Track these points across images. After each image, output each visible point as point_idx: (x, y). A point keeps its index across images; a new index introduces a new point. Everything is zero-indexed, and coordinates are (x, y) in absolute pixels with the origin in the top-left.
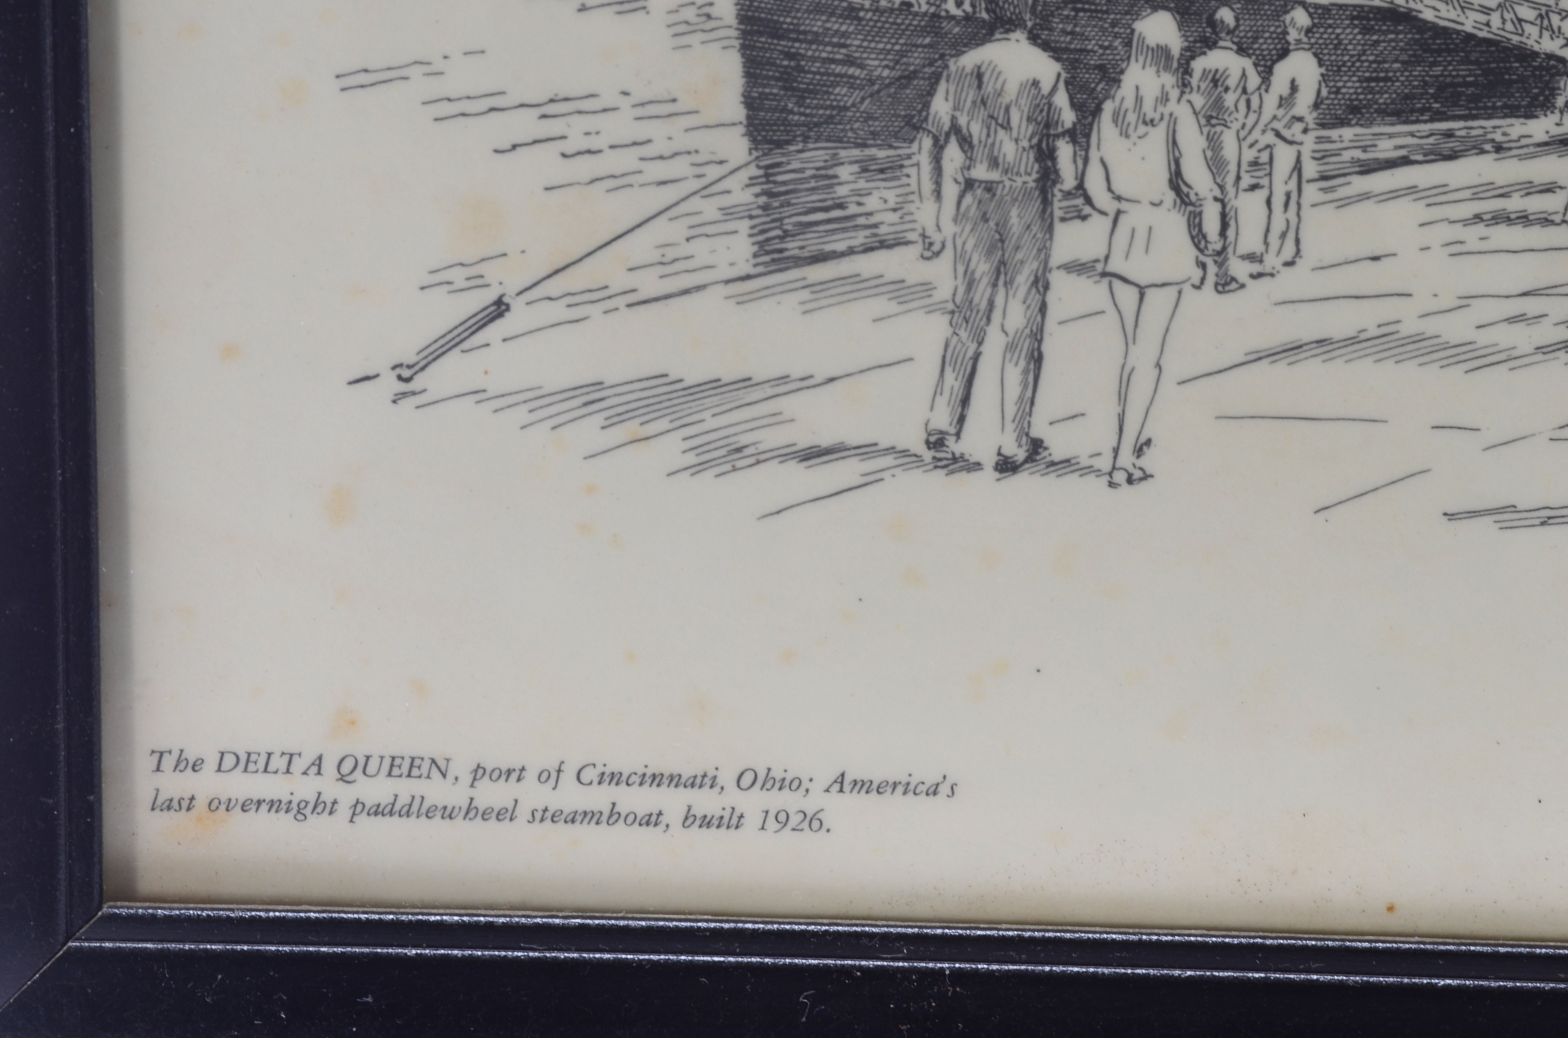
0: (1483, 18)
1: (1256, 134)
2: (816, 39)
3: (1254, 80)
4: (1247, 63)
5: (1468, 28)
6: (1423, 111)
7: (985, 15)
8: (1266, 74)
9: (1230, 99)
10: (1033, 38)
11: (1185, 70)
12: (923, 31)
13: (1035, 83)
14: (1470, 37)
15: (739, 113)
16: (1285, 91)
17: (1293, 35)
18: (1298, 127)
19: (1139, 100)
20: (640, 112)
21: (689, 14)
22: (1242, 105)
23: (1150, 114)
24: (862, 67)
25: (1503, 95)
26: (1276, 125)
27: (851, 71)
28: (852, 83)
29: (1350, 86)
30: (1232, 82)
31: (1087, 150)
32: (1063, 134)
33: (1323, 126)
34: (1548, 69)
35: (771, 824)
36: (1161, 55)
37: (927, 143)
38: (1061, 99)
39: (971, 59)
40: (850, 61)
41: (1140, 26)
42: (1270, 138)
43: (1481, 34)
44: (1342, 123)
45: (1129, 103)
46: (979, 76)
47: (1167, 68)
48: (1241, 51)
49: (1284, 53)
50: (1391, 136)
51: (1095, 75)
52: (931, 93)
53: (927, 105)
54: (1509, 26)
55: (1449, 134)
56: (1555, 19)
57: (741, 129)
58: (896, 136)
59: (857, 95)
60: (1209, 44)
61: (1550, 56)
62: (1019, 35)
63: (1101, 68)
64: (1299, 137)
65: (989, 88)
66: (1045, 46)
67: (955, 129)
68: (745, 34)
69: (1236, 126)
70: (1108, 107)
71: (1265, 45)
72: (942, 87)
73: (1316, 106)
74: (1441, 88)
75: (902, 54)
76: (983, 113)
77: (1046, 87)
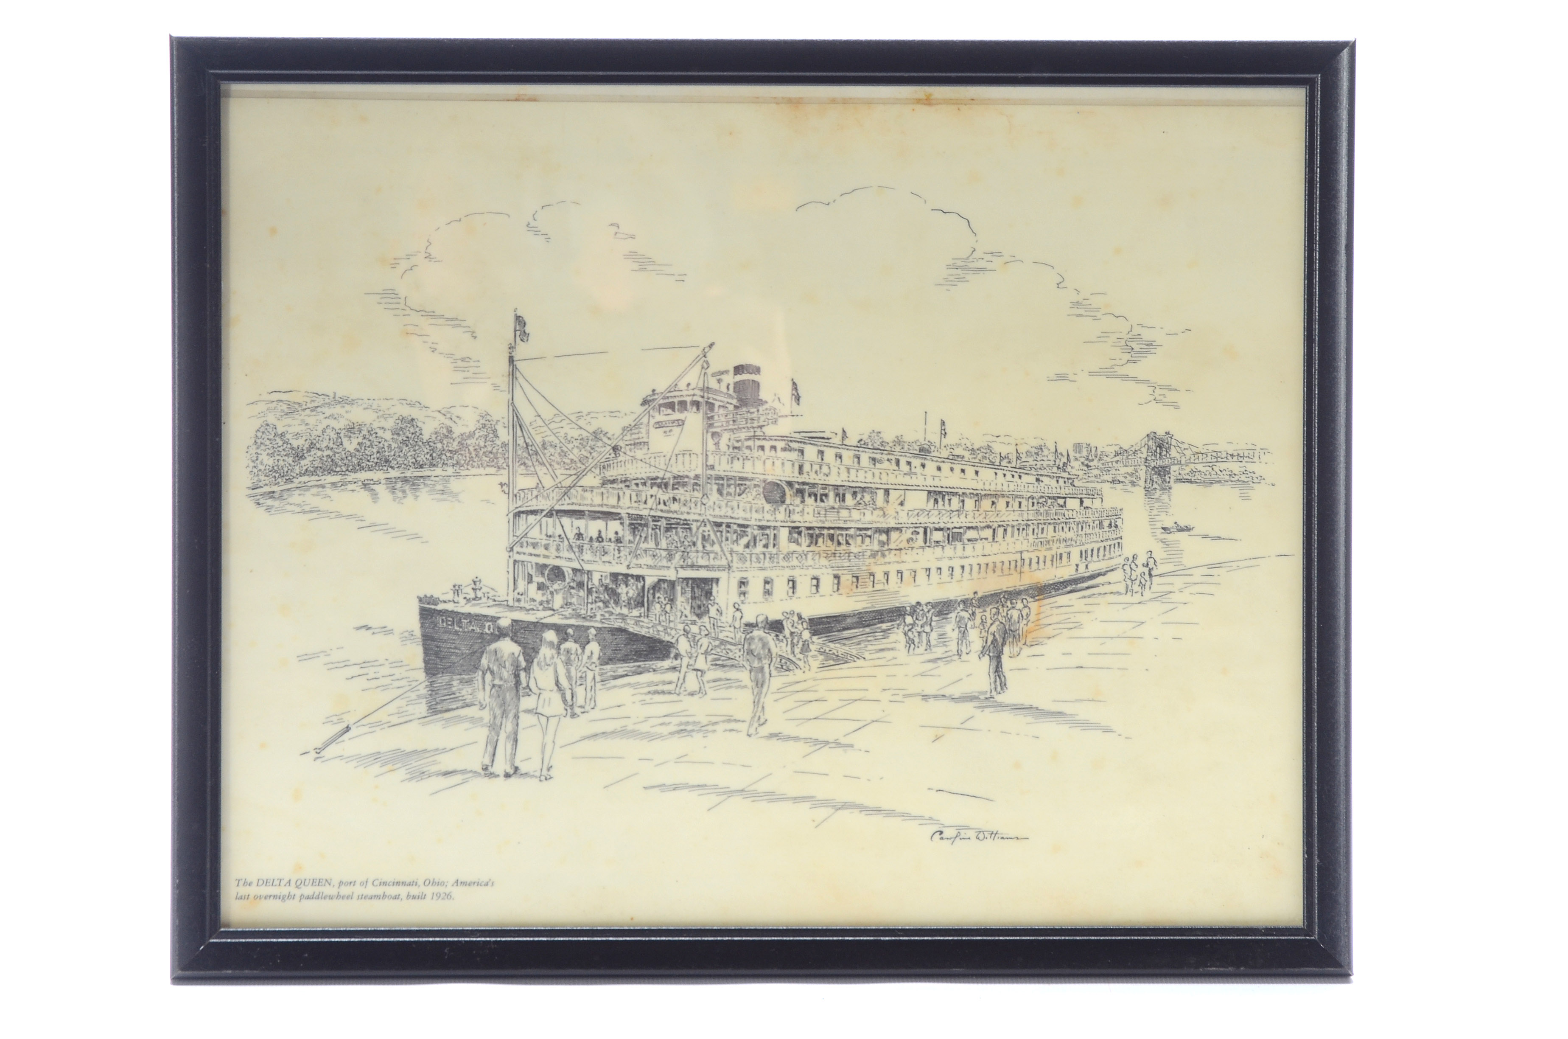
0: (647, 630)
1: (581, 668)
2: (446, 641)
3: (580, 651)
4: (577, 646)
5: (643, 633)
6: (631, 659)
7: (497, 633)
8: (583, 648)
9: (573, 657)
10: (512, 639)
11: (559, 648)
12: (478, 638)
13: (513, 654)
14: (644, 636)
15: (422, 665)
16: (590, 654)
17: (591, 637)
18: (594, 665)
19: (545, 658)
20: (391, 665)
21: (406, 634)
22: (577, 659)
23: (549, 663)
24: (460, 650)
25: (655, 654)
26: (587, 665)
27: (456, 651)
28: (456, 655)
29: (609, 652)
30: (573, 652)
31: (529, 674)
32: (523, 669)
33: (601, 665)
34: (667, 645)
35: (435, 897)
36: (551, 644)
37: (480, 673)
38: (521, 658)
39: (493, 646)
40: (456, 648)
41: (544, 635)
42: (585, 669)
43: (647, 635)
44: (607, 664)
45: (542, 659)
46: (496, 652)
47: (553, 648)
48: (575, 642)
49: (588, 642)
50: (622, 667)
51: (532, 650)
52: (481, 657)
53: (480, 661)
54: (655, 633)
55: (639, 666)
56: (669, 630)
57: (423, 670)
58: (470, 671)
59: (458, 658)
60: (566, 640)
61: (668, 642)
62: (508, 639)
63: (533, 648)
64: (594, 669)
65: (499, 655)
66: (516, 642)
67: (489, 668)
68: (424, 640)
69: (575, 665)
70: (536, 660)
71: (582, 640)
72: (484, 655)
73: (599, 659)
74: (636, 652)
75: (472, 646)
76: (497, 663)
77: (516, 655)
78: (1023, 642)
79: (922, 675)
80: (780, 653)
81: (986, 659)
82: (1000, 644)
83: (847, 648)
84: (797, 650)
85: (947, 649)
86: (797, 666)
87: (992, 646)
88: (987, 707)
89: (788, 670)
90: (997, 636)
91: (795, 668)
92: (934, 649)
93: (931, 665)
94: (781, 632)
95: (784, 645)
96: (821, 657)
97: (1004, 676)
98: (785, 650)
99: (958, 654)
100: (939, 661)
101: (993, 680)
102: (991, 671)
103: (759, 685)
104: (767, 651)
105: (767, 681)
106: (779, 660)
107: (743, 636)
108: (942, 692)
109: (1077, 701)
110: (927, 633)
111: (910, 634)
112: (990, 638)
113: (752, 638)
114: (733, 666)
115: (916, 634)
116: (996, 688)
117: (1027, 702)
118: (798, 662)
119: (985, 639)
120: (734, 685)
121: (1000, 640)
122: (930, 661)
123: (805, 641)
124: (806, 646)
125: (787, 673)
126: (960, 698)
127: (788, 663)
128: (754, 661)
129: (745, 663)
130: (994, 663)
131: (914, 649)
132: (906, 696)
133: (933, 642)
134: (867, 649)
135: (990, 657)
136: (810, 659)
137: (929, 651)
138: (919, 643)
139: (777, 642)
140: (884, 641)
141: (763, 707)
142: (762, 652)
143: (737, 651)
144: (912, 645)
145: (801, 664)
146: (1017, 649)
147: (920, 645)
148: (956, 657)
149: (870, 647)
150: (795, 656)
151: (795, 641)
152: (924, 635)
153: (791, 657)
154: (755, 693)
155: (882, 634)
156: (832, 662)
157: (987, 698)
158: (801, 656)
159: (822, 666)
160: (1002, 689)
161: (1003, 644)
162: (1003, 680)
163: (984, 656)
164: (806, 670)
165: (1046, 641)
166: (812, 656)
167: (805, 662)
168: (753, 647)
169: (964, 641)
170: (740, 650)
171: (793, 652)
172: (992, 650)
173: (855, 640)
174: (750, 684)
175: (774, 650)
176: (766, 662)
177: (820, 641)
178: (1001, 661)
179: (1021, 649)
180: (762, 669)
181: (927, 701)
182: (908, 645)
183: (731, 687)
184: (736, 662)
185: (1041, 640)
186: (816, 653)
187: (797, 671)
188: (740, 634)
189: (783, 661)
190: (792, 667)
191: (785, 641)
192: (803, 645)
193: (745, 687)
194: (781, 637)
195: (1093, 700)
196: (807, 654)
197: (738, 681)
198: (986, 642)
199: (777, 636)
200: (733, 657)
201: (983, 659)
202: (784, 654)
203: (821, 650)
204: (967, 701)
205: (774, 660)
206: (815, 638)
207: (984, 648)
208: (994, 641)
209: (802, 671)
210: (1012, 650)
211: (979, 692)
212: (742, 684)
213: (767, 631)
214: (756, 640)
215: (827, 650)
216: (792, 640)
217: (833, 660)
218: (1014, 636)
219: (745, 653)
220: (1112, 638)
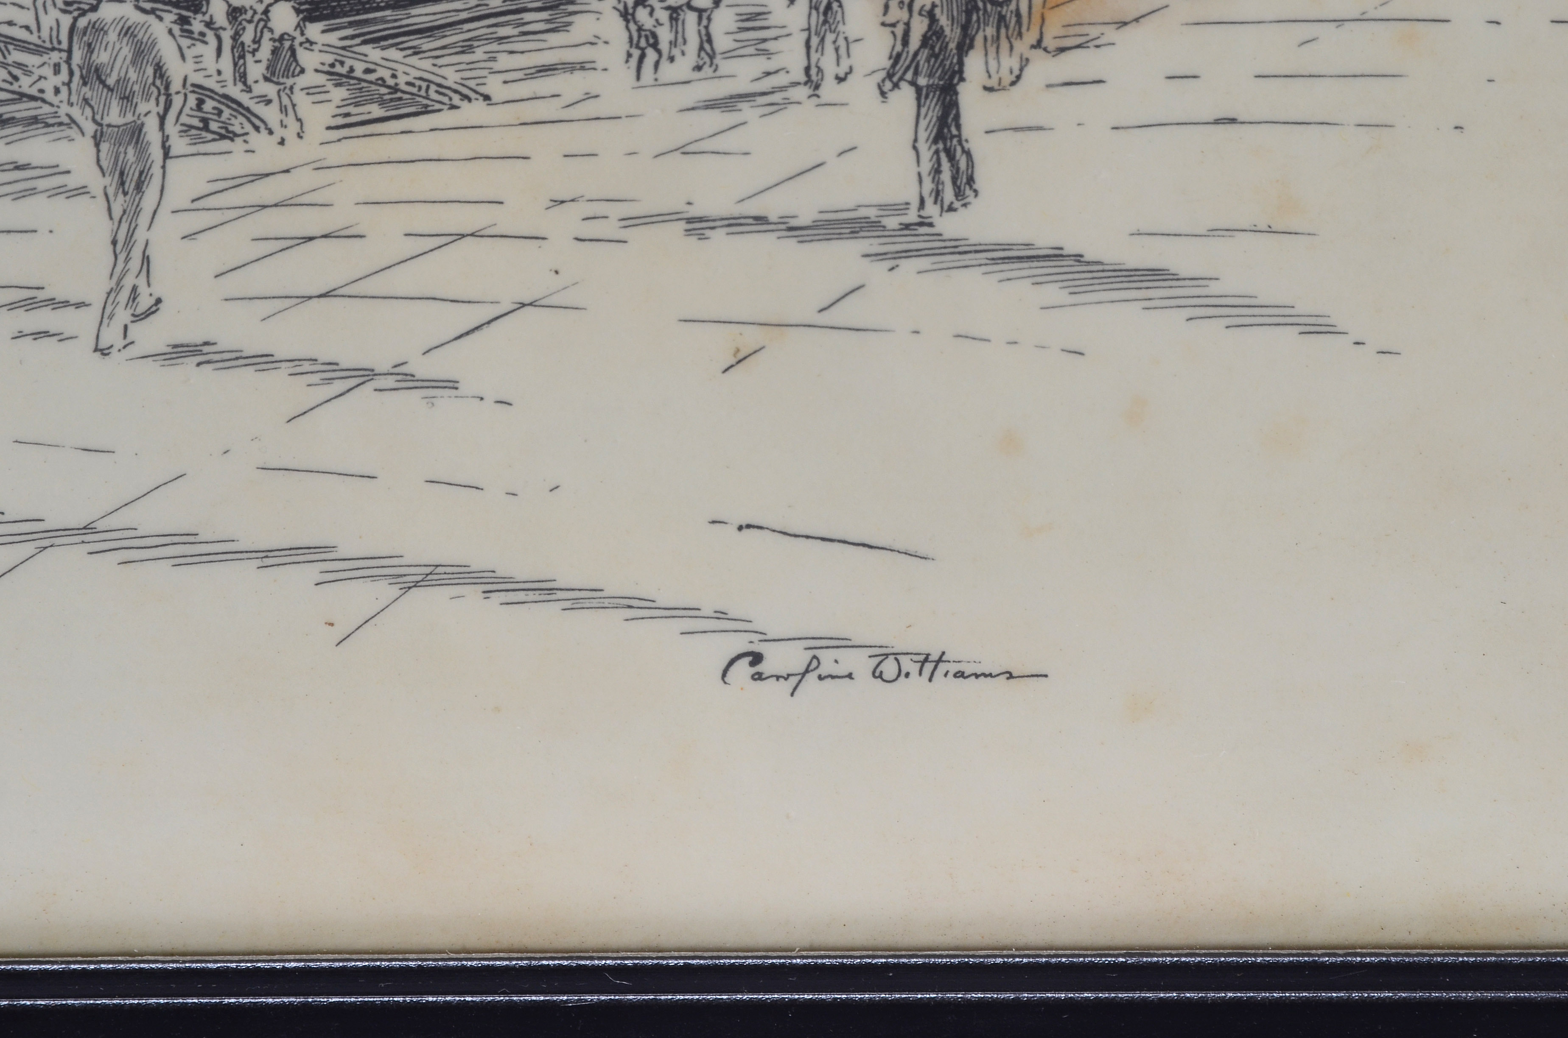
78: (1031, 37)
79: (684, 150)
80: (197, 78)
81: (905, 96)
82: (952, 46)
83: (426, 64)
84: (255, 70)
85: (771, 66)
86: (258, 124)
87: (925, 53)
88: (907, 254)
89: (228, 135)
90: (943, 21)
91: (248, 127)
92: (726, 66)
93: (716, 119)
94: (197, 10)
95: (208, 51)
96: (339, 94)
97: (968, 154)
98: (212, 71)
99: (808, 81)
100: (743, 105)
101: (926, 166)
102: (923, 135)
103: (130, 186)
104: (150, 71)
105: (156, 171)
106: (192, 101)
107: (66, 21)
108: (753, 208)
109: (1214, 232)
110: (700, 11)
111: (642, 14)
112: (919, 27)
113: (98, 29)
114: (35, 120)
115: (663, 16)
116: (937, 194)
117: (1044, 240)
118: (259, 109)
119: (900, 30)
120: (42, 184)
121: (952, 34)
122: (711, 105)
123: (281, 38)
124: (285, 54)
125: (225, 145)
126: (815, 226)
127: (227, 112)
128: (107, 106)
129: (75, 112)
130: (932, 111)
131: (657, 65)
132: (630, 222)
133: (722, 42)
134: (497, 66)
135: (918, 90)
136: (299, 97)
137: (707, 71)
138: (673, 44)
139: (185, 42)
140: (554, 39)
141: (146, 260)
142: (133, 75)
143: (47, 71)
144: (651, 55)
145: (271, 114)
146: (1009, 62)
147: (676, 52)
148: (801, 93)
149: (504, 61)
150: (249, 90)
151: (247, 37)
152: (691, 18)
153: (235, 91)
154: (117, 211)
155: (544, 15)
156: (376, 111)
157: (907, 226)
158: (270, 90)
159: (341, 121)
160: (959, 194)
161: (965, 46)
162: (963, 164)
163: (896, 86)
164: (290, 134)
165: (1111, 34)
166: (308, 90)
167: (283, 110)
168: (102, 57)
169: (830, 37)
170: (57, 69)
171: (242, 77)
172: (924, 67)
173: (453, 38)
174: (97, 182)
175: (176, 70)
176: (148, 108)
177: (333, 38)
178: (955, 104)
179: (1025, 62)
180: (136, 132)
181: (702, 238)
182: (636, 53)
183: (32, 192)
184: (46, 109)
185: (1094, 32)
186: (321, 79)
187: (259, 140)
188: (54, 13)
189: (209, 105)
190: (238, 124)
191: (210, 37)
192: (275, 52)
193: (82, 191)
194: (197, 26)
195: (1270, 231)
196: (289, 82)
197: (55, 170)
198: (905, 42)
199: (183, 21)
200: (33, 91)
201: (893, 96)
202: (210, 83)
203: (338, 69)
204: (840, 237)
205: (177, 101)
206: (314, 30)
207: (896, 59)
208: (933, 36)
209: (276, 138)
210: (993, 64)
211: (881, 207)
212: (73, 181)
213: (148, 6)
214: (112, 36)
215: (359, 68)
216: (236, 37)
217: (382, 103)
218: (1002, 18)
219: (76, 78)
220: (1340, 22)
